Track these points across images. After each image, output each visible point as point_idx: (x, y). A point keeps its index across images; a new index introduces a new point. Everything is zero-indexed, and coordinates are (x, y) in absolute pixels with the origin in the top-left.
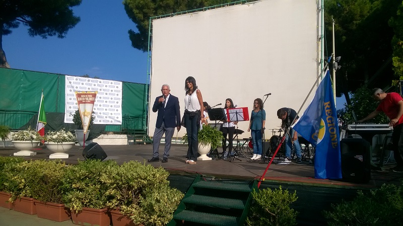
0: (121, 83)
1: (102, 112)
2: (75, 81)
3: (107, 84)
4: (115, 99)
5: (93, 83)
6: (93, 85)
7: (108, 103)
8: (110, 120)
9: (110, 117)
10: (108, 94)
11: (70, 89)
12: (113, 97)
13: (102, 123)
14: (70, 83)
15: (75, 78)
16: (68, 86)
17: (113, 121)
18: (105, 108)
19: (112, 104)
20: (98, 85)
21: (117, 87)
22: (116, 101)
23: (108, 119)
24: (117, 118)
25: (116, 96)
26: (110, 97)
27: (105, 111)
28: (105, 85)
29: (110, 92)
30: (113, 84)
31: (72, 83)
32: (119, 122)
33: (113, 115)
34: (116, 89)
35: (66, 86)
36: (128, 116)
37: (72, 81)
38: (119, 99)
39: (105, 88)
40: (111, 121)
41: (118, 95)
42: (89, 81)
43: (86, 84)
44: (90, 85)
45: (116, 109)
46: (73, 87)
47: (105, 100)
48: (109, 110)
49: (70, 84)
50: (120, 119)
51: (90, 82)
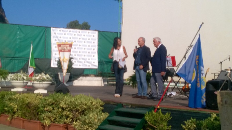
0: (97, 32)
1: (81, 57)
2: (59, 32)
3: (85, 34)
4: (92, 46)
5: (74, 33)
6: (73, 35)
7: (86, 50)
8: (88, 64)
9: (88, 62)
10: (86, 42)
11: (55, 39)
12: (90, 44)
13: (81, 67)
14: (55, 33)
15: (59, 29)
16: (53, 37)
17: (90, 65)
18: (83, 54)
19: (89, 51)
20: (78, 35)
21: (94, 36)
22: (93, 48)
23: (86, 63)
24: (94, 62)
25: (92, 44)
26: (88, 44)
27: (83, 57)
28: (83, 34)
29: (88, 40)
30: (90, 34)
31: (57, 34)
32: (95, 66)
33: (90, 61)
34: (92, 37)
35: (52, 37)
36: (102, 61)
37: (57, 32)
38: (95, 46)
39: (83, 37)
40: (89, 66)
41: (94, 43)
42: (70, 31)
43: (68, 34)
44: (71, 35)
45: (93, 55)
46: (57, 37)
47: (83, 48)
48: (87, 56)
49: (54, 35)
50: (97, 64)
51: (71, 33)
